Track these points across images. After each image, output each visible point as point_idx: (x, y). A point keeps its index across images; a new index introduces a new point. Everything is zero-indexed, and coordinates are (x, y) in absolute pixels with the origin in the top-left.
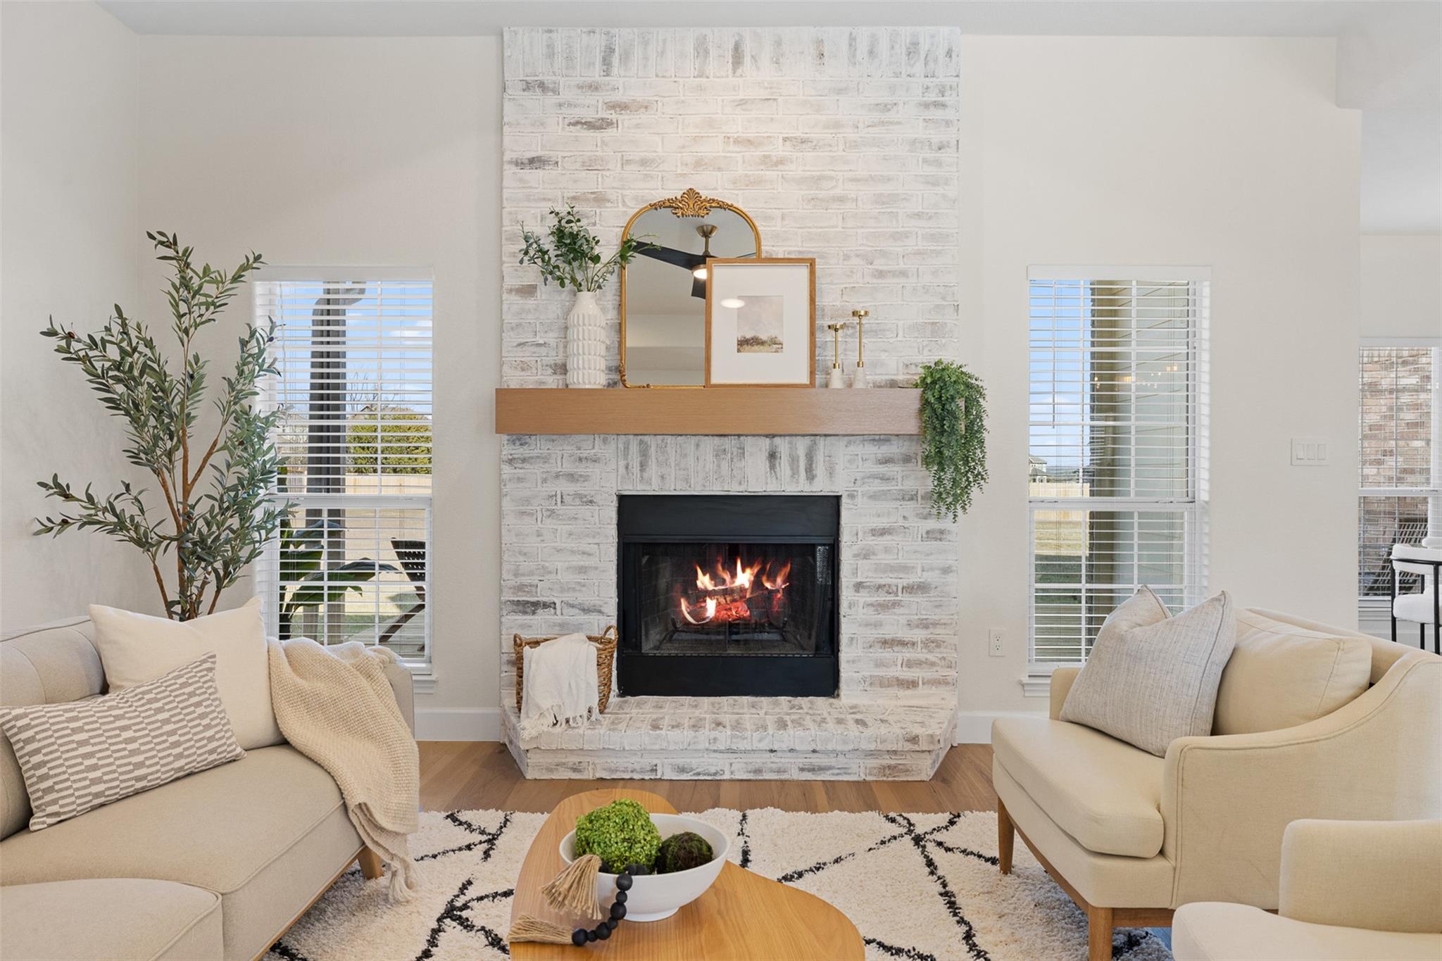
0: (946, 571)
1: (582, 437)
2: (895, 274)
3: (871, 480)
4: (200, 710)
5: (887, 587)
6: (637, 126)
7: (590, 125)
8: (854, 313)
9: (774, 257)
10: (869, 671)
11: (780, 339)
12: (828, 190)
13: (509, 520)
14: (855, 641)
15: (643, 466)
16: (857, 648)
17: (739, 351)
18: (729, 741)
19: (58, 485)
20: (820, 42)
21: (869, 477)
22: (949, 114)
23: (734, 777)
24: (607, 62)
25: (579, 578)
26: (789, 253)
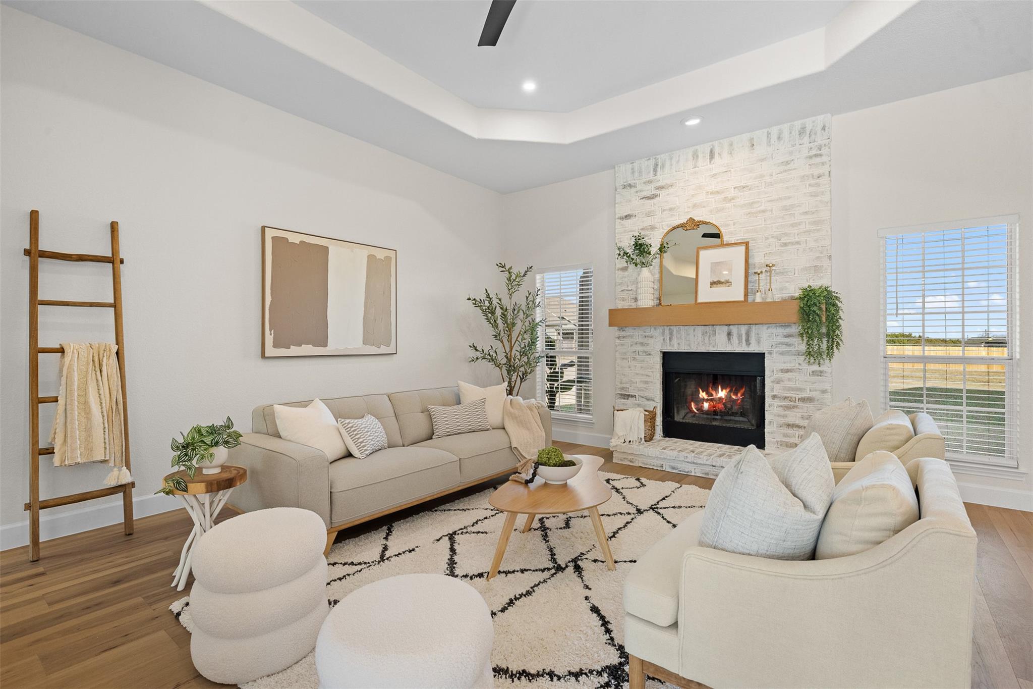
0: (824, 392)
1: (646, 327)
2: (792, 243)
3: (780, 345)
4: (478, 413)
5: (790, 398)
6: (668, 195)
7: (649, 198)
8: (767, 266)
9: (730, 243)
10: (780, 438)
11: (730, 280)
12: (757, 208)
13: (618, 361)
14: (772, 423)
15: (670, 339)
16: (773, 426)
17: (711, 287)
18: (693, 459)
19: (474, 346)
20: (752, 139)
21: (779, 344)
22: (824, 159)
23: (695, 474)
24: (655, 170)
25: (645, 386)
26: (737, 240)
